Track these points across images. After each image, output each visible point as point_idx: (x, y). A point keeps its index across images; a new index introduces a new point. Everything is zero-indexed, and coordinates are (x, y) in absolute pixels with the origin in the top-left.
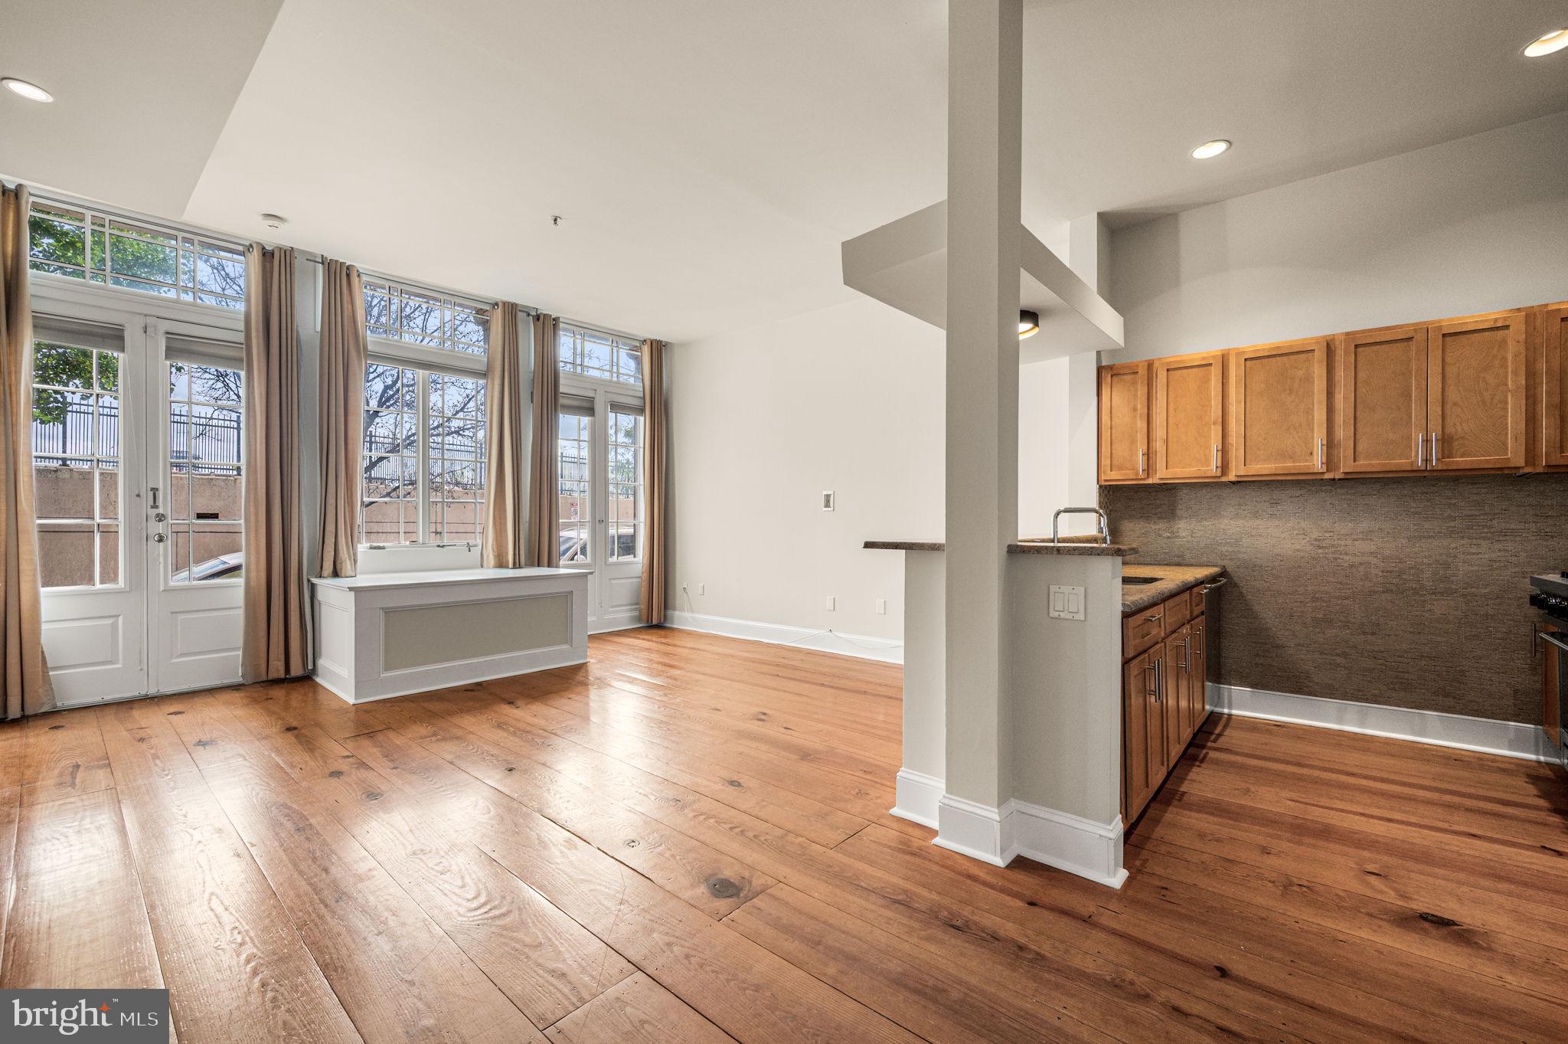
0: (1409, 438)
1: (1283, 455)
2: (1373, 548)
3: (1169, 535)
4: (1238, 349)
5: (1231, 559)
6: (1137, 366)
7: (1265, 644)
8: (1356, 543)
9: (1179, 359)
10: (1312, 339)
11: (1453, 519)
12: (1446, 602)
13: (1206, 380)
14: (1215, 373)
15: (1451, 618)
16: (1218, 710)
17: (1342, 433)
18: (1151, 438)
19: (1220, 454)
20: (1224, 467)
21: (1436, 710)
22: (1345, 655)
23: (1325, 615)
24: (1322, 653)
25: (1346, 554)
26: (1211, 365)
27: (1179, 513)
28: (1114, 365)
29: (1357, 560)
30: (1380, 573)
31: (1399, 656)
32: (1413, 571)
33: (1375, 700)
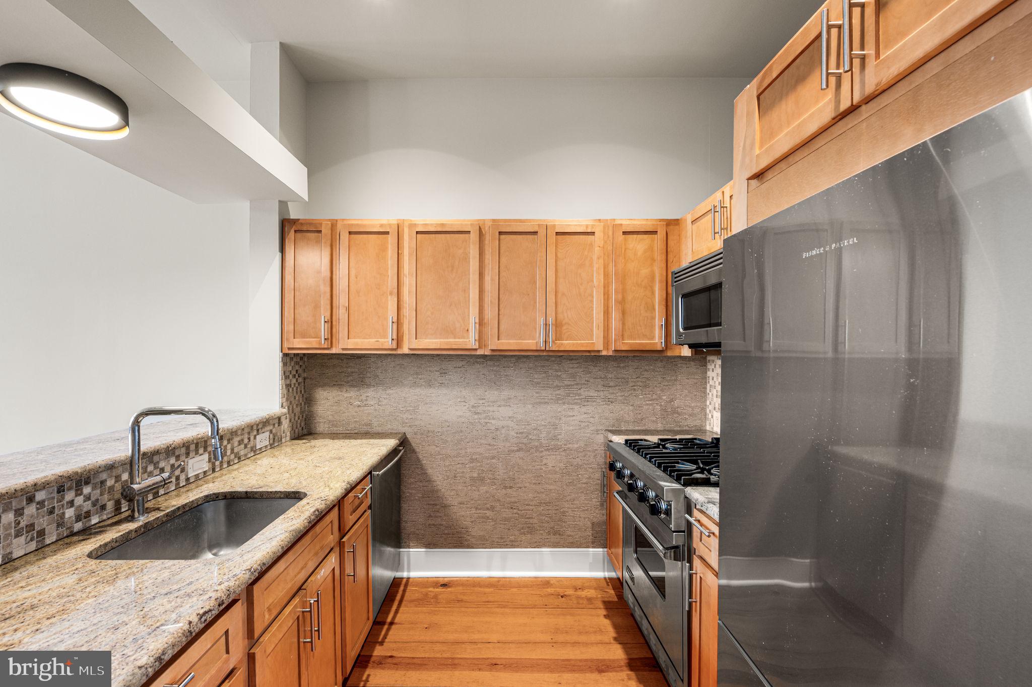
0: (535, 320)
1: (449, 331)
2: (510, 414)
3: (359, 403)
4: (411, 221)
5: (410, 426)
6: (321, 224)
7: (436, 505)
8: (500, 409)
9: (359, 222)
10: (469, 221)
11: (558, 387)
12: (554, 457)
13: (383, 249)
14: (391, 240)
15: (558, 469)
16: (398, 574)
17: (490, 314)
18: (334, 305)
19: (395, 326)
20: (399, 341)
21: (549, 546)
22: (492, 508)
23: (479, 474)
24: (477, 509)
25: (494, 419)
26: (387, 233)
27: (367, 380)
28: (299, 220)
29: (500, 424)
30: (515, 435)
31: (527, 505)
32: (535, 432)
33: (513, 545)
